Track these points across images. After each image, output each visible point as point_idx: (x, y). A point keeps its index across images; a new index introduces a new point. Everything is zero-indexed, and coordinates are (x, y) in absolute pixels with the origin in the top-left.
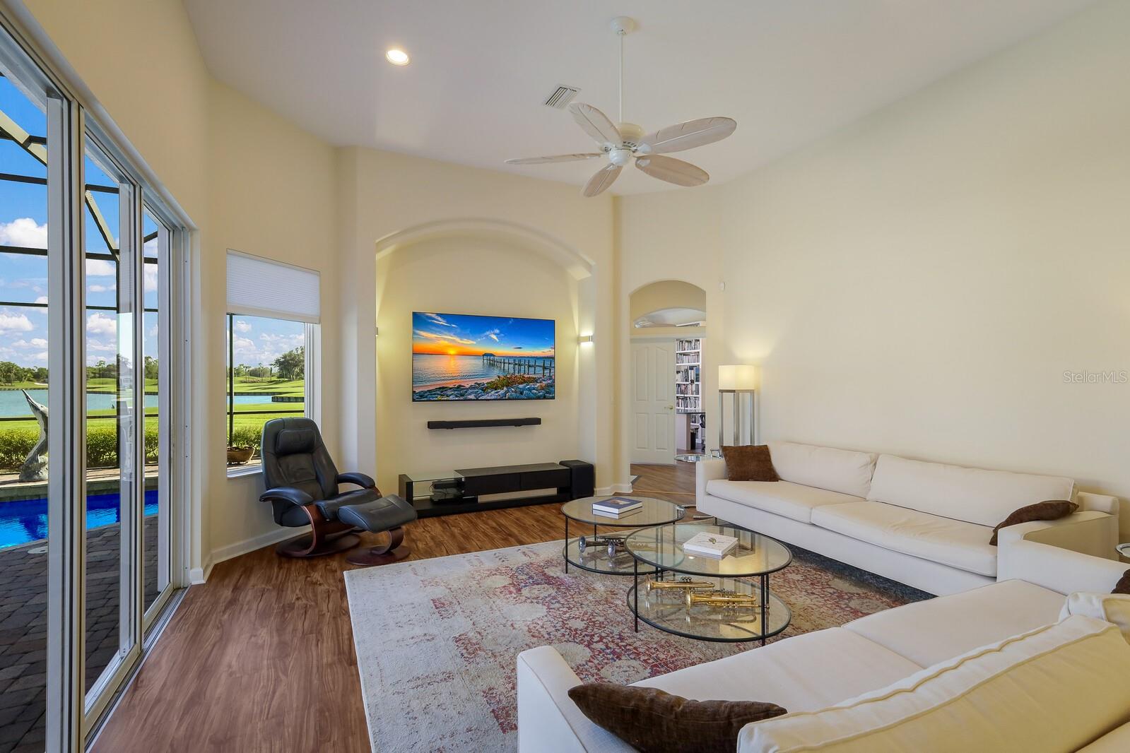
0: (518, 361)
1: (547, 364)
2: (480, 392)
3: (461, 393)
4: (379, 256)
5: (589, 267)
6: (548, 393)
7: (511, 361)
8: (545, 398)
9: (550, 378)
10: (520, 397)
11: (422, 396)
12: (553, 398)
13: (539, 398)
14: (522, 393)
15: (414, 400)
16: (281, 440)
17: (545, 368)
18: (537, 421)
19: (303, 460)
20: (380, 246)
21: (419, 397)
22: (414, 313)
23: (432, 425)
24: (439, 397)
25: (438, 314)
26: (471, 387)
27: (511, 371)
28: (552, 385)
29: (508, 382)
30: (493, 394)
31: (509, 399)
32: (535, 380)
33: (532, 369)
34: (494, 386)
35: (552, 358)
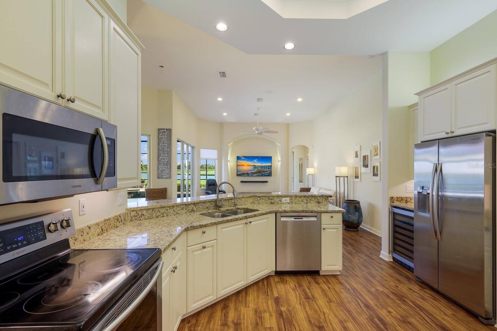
0: (262, 167)
1: (269, 167)
2: (252, 174)
3: (248, 174)
4: (229, 145)
5: (280, 143)
6: (270, 175)
7: (260, 167)
8: (269, 176)
9: (270, 171)
10: (262, 175)
11: (239, 175)
12: (271, 176)
13: (267, 176)
14: (263, 175)
15: (237, 176)
16: (209, 183)
17: (269, 168)
18: (267, 182)
19: (213, 187)
20: (229, 143)
21: (238, 175)
22: (237, 157)
23: (242, 182)
24: (243, 175)
25: (243, 157)
26: (250, 173)
27: (260, 169)
28: (271, 173)
29: (259, 172)
30: (255, 175)
31: (259, 176)
32: (266, 171)
33: (265, 169)
34: (256, 173)
35: (271, 166)
